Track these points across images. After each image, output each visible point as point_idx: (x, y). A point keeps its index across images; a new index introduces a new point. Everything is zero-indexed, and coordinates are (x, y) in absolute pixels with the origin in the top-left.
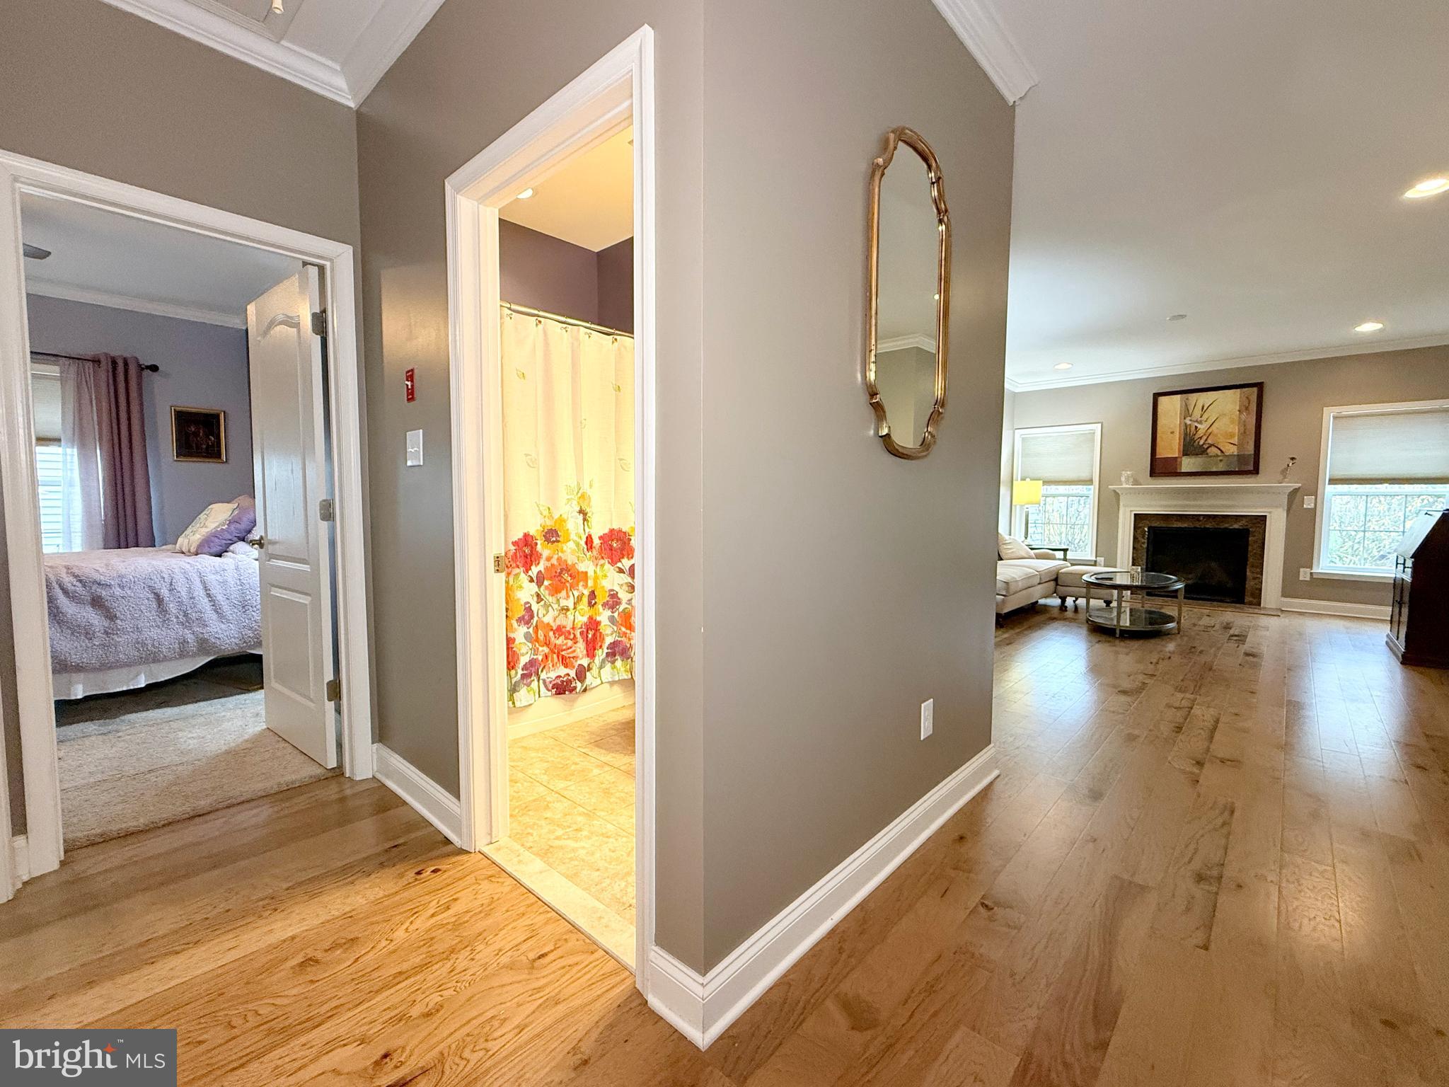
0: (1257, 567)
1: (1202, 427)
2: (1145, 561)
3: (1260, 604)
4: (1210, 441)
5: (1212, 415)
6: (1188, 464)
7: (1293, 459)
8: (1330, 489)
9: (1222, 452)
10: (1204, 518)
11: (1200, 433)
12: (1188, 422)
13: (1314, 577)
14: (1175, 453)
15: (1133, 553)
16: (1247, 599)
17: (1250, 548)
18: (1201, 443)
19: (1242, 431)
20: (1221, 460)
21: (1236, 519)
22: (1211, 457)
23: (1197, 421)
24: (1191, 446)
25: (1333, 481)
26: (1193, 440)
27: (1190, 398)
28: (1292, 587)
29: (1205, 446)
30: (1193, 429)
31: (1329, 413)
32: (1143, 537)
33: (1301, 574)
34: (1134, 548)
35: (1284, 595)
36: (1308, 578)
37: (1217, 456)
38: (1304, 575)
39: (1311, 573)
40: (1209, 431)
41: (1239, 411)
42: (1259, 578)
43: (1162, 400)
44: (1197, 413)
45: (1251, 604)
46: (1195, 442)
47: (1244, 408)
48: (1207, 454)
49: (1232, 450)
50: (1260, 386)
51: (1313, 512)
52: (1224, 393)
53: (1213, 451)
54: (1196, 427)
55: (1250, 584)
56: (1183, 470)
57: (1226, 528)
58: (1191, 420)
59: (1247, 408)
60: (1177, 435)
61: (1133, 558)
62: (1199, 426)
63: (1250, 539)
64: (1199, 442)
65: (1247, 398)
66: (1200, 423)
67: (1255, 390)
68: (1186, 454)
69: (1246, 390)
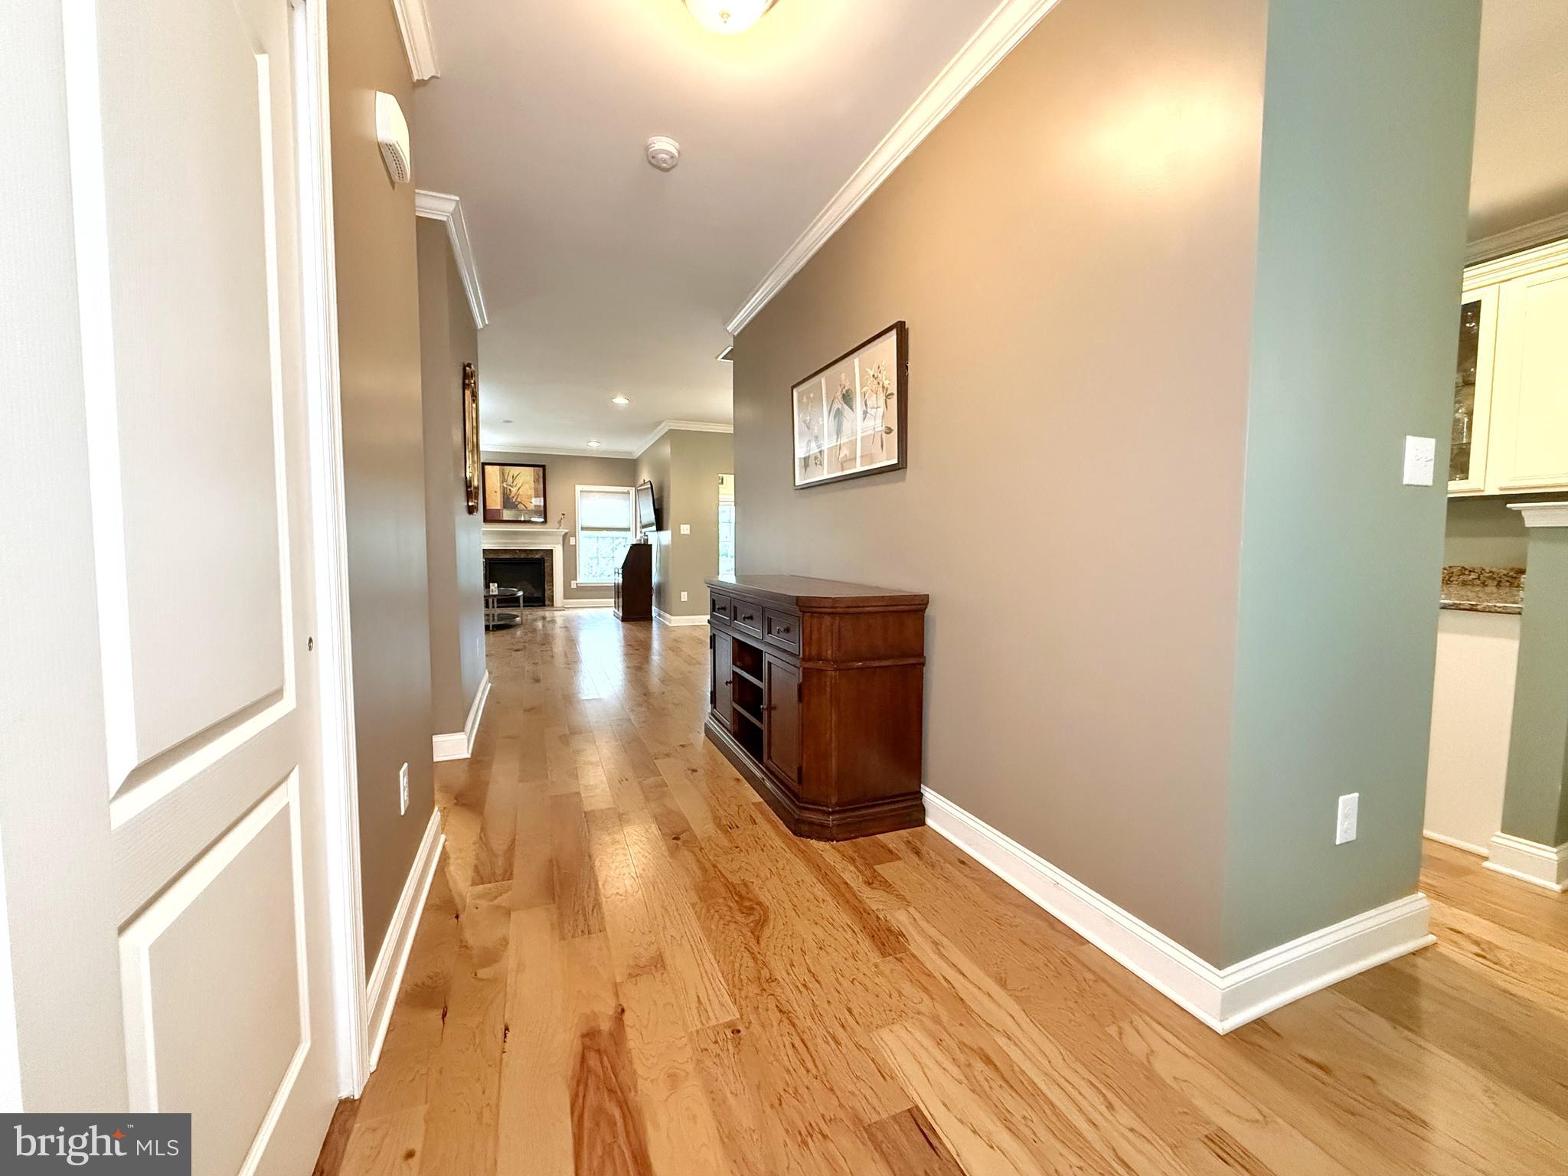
0: (550, 582)
1: (514, 490)
3: (553, 605)
4: (519, 500)
5: (519, 481)
6: (507, 515)
7: (563, 514)
8: (581, 534)
9: (526, 507)
10: (518, 552)
11: (513, 494)
12: (505, 486)
13: (579, 585)
14: (497, 506)
16: (547, 603)
17: (546, 571)
18: (514, 500)
19: (536, 495)
20: (526, 513)
21: (536, 552)
22: (520, 510)
23: (510, 486)
24: (508, 502)
25: (583, 529)
26: (508, 498)
27: (505, 469)
28: (568, 594)
29: (516, 503)
30: (508, 490)
31: (578, 488)
32: (490, 566)
33: (572, 584)
35: (565, 598)
36: (575, 587)
37: (523, 510)
38: (573, 586)
39: (577, 583)
40: (518, 493)
41: (534, 481)
42: (552, 589)
43: (487, 468)
44: (510, 479)
45: (549, 606)
46: (510, 499)
47: (536, 481)
48: (517, 509)
49: (531, 507)
50: (543, 467)
51: (575, 545)
52: (524, 469)
53: (521, 507)
54: (510, 490)
55: (547, 593)
56: (505, 518)
57: (532, 558)
58: (506, 484)
59: (538, 480)
60: (499, 493)
62: (512, 489)
63: (545, 564)
64: (512, 500)
65: (537, 473)
66: (512, 487)
67: (541, 469)
68: (505, 507)
69: (536, 468)
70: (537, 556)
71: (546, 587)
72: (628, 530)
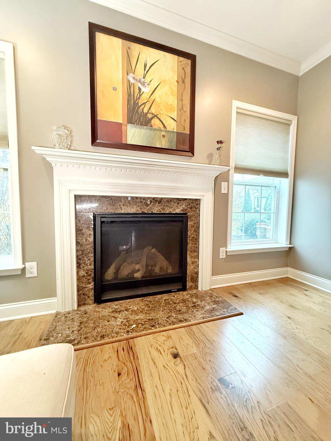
0: (194, 251)
1: (146, 90)
2: (92, 259)
3: (197, 287)
4: (153, 110)
5: (154, 78)
6: (133, 134)
8: (237, 177)
9: (164, 126)
10: (151, 202)
11: (144, 98)
12: (132, 81)
13: (228, 254)
14: (119, 119)
15: (77, 251)
16: (189, 284)
17: (189, 233)
18: (145, 111)
19: (180, 106)
20: (164, 136)
21: (178, 203)
22: (155, 130)
23: (140, 81)
24: (135, 112)
26: (136, 104)
27: (132, 47)
29: (150, 116)
30: (137, 91)
32: (88, 228)
33: (221, 254)
34: (77, 243)
36: (224, 257)
37: (161, 130)
38: (222, 255)
39: (226, 251)
40: (153, 97)
41: (178, 82)
42: (195, 262)
43: (99, 36)
44: (140, 69)
45: (192, 288)
46: (139, 107)
47: (181, 81)
48: (151, 126)
49: (172, 126)
52: (165, 56)
53: (155, 122)
54: (140, 89)
55: (190, 268)
56: (128, 141)
58: (134, 78)
59: (183, 82)
60: (120, 94)
61: (77, 256)
62: (143, 89)
63: (189, 224)
64: (143, 109)
65: (183, 68)
66: (143, 84)
67: (189, 62)
68: (130, 121)
69: (181, 59)
70: (178, 211)
71: (188, 259)
72: (284, 174)
